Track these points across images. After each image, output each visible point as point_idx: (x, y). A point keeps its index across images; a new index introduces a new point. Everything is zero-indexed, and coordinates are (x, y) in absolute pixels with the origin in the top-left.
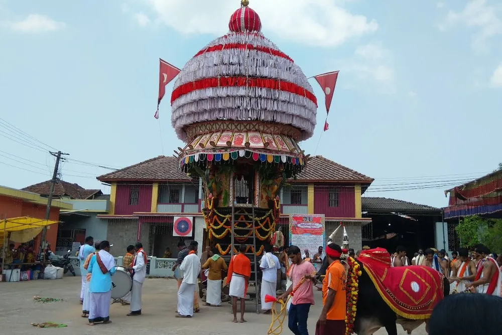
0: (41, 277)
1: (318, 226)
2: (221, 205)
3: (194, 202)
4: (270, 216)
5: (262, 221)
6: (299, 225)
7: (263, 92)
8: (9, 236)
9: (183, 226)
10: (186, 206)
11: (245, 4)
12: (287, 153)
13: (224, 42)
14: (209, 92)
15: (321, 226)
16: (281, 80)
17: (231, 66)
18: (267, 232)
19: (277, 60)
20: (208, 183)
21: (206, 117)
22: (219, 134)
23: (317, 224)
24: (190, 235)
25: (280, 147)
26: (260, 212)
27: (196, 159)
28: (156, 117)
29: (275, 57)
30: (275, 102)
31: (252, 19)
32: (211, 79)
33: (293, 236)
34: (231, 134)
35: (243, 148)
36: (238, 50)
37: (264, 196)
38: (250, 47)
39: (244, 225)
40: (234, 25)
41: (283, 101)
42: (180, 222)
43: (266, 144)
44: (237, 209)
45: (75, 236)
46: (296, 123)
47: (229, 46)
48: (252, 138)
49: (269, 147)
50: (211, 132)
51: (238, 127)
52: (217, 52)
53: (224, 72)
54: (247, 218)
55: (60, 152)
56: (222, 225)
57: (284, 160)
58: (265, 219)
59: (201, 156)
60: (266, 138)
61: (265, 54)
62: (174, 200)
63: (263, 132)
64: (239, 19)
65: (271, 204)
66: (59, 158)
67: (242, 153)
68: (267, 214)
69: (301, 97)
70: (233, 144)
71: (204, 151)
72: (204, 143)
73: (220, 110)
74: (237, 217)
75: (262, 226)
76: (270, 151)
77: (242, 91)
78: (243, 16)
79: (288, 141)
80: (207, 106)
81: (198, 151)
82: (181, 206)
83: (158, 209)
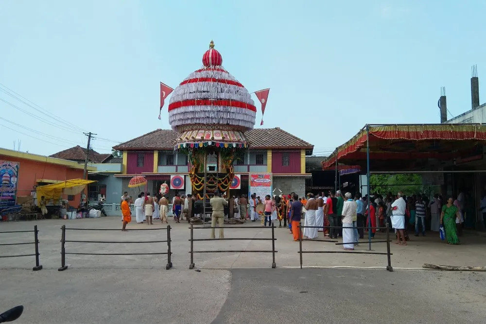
0: (88, 216)
1: (268, 180)
2: (200, 171)
3: (185, 164)
4: (228, 177)
5: (223, 181)
6: (255, 180)
7: (221, 108)
8: (63, 191)
9: (177, 182)
10: (179, 167)
11: (212, 46)
12: (236, 142)
13: (199, 76)
14: (191, 108)
15: (270, 180)
16: (232, 100)
17: (203, 93)
18: (226, 187)
19: (230, 87)
20: (192, 160)
21: (189, 122)
22: (197, 131)
23: (267, 179)
24: (183, 188)
25: (232, 138)
26: (221, 175)
27: (184, 146)
28: (159, 118)
29: (228, 85)
30: (228, 114)
31: (216, 58)
32: (191, 100)
33: (251, 188)
34: (203, 131)
35: (210, 140)
36: (207, 82)
37: (224, 166)
38: (214, 80)
39: (213, 183)
40: (205, 61)
41: (233, 113)
42: (175, 179)
43: (223, 138)
44: (208, 174)
45: (100, 190)
46: (241, 124)
47: (202, 80)
48: (216, 134)
49: (225, 139)
50: (193, 130)
51: (208, 128)
52: (194, 83)
53: (199, 97)
54: (214, 179)
55: (90, 133)
56: (200, 183)
57: (234, 146)
58: (225, 179)
59: (187, 145)
60: (224, 133)
61: (223, 84)
62: (170, 162)
63: (222, 130)
64: (208, 58)
65: (228, 170)
66: (90, 137)
67: (210, 143)
68: (226, 176)
69: (244, 109)
70: (205, 138)
71: (188, 141)
72: (188, 137)
73: (197, 118)
74: (208, 179)
75: (223, 183)
76: (226, 141)
77: (209, 108)
78: (210, 56)
79: (238, 134)
80: (190, 116)
81: (185, 142)
82: (175, 167)
83: (158, 169)
